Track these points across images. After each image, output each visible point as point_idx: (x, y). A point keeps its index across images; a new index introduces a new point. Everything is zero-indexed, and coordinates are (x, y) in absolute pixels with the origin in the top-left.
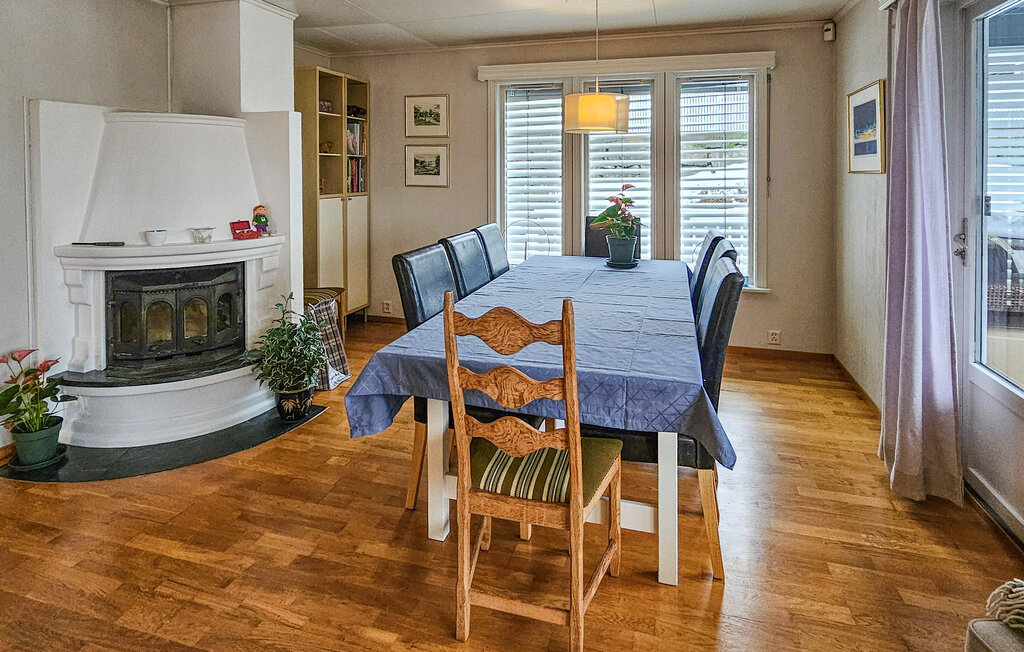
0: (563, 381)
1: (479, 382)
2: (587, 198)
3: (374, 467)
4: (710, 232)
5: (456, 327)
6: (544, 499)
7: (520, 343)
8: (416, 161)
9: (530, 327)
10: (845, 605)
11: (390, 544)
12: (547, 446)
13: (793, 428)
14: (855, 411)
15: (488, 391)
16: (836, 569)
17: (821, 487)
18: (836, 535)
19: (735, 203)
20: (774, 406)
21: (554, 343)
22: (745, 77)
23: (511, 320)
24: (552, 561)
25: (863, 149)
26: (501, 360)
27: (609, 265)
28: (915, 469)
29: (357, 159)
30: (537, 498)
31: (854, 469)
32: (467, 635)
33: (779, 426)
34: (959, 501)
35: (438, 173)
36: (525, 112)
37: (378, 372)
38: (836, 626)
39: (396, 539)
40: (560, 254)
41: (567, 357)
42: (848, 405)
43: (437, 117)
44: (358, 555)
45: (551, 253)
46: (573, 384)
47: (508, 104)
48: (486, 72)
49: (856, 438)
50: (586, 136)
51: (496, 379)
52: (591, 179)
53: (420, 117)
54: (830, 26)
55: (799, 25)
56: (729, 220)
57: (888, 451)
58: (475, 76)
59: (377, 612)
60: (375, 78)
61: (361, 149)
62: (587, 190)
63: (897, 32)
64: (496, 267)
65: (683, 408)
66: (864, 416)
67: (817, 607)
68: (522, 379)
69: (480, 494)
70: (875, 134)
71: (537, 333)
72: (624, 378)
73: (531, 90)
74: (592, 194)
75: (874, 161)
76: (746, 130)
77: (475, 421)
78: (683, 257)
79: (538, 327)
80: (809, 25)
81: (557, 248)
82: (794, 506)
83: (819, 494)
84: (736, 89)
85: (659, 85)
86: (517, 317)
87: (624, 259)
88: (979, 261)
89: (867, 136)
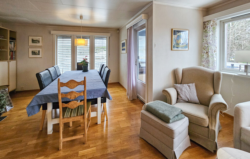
0: (84, 92)
1: (66, 96)
2: (77, 59)
3: (28, 125)
4: (101, 64)
5: (61, 85)
6: (79, 115)
7: (76, 86)
8: (32, 52)
9: (78, 83)
10: (125, 117)
11: (37, 140)
12: (80, 104)
13: (114, 94)
14: (122, 90)
15: (68, 97)
16: (123, 113)
17: (120, 102)
18: (122, 108)
19: (101, 59)
20: (111, 92)
21: (82, 85)
22: (106, 37)
23: (74, 82)
24: (77, 129)
25: (123, 50)
26: (71, 90)
27: (83, 71)
28: (131, 96)
29: (12, 51)
30: (77, 115)
31: (123, 98)
32: (62, 148)
33: (113, 95)
34: (136, 99)
35: (39, 55)
36: (62, 41)
37: (36, 100)
38: (124, 120)
39: (38, 138)
40: (71, 70)
41: (85, 87)
42: (122, 89)
43: (39, 42)
44: (28, 145)
45: (69, 71)
46: (86, 92)
47: (58, 39)
48: (52, 32)
49: (123, 94)
50: (76, 47)
51: (70, 94)
52: (77, 55)
53: (33, 41)
54: (118, 30)
55: (114, 30)
56: (103, 62)
57: (128, 94)
58: (50, 33)
59: (37, 154)
60: (19, 31)
61: (14, 48)
62: (77, 57)
63: (129, 32)
64: (58, 74)
65: (103, 93)
66: (124, 90)
67: (121, 119)
68: (76, 93)
69: (65, 119)
70: (125, 47)
71: (79, 84)
72: (93, 89)
73: (64, 37)
74: (77, 58)
75: (125, 51)
76: (106, 46)
77: (64, 104)
78: (95, 69)
79: (79, 82)
80: (115, 30)
81: (70, 69)
82: (116, 106)
83: (119, 103)
84: (104, 39)
85: (91, 37)
86: (75, 81)
87: (85, 70)
88: (138, 65)
89: (124, 48)
